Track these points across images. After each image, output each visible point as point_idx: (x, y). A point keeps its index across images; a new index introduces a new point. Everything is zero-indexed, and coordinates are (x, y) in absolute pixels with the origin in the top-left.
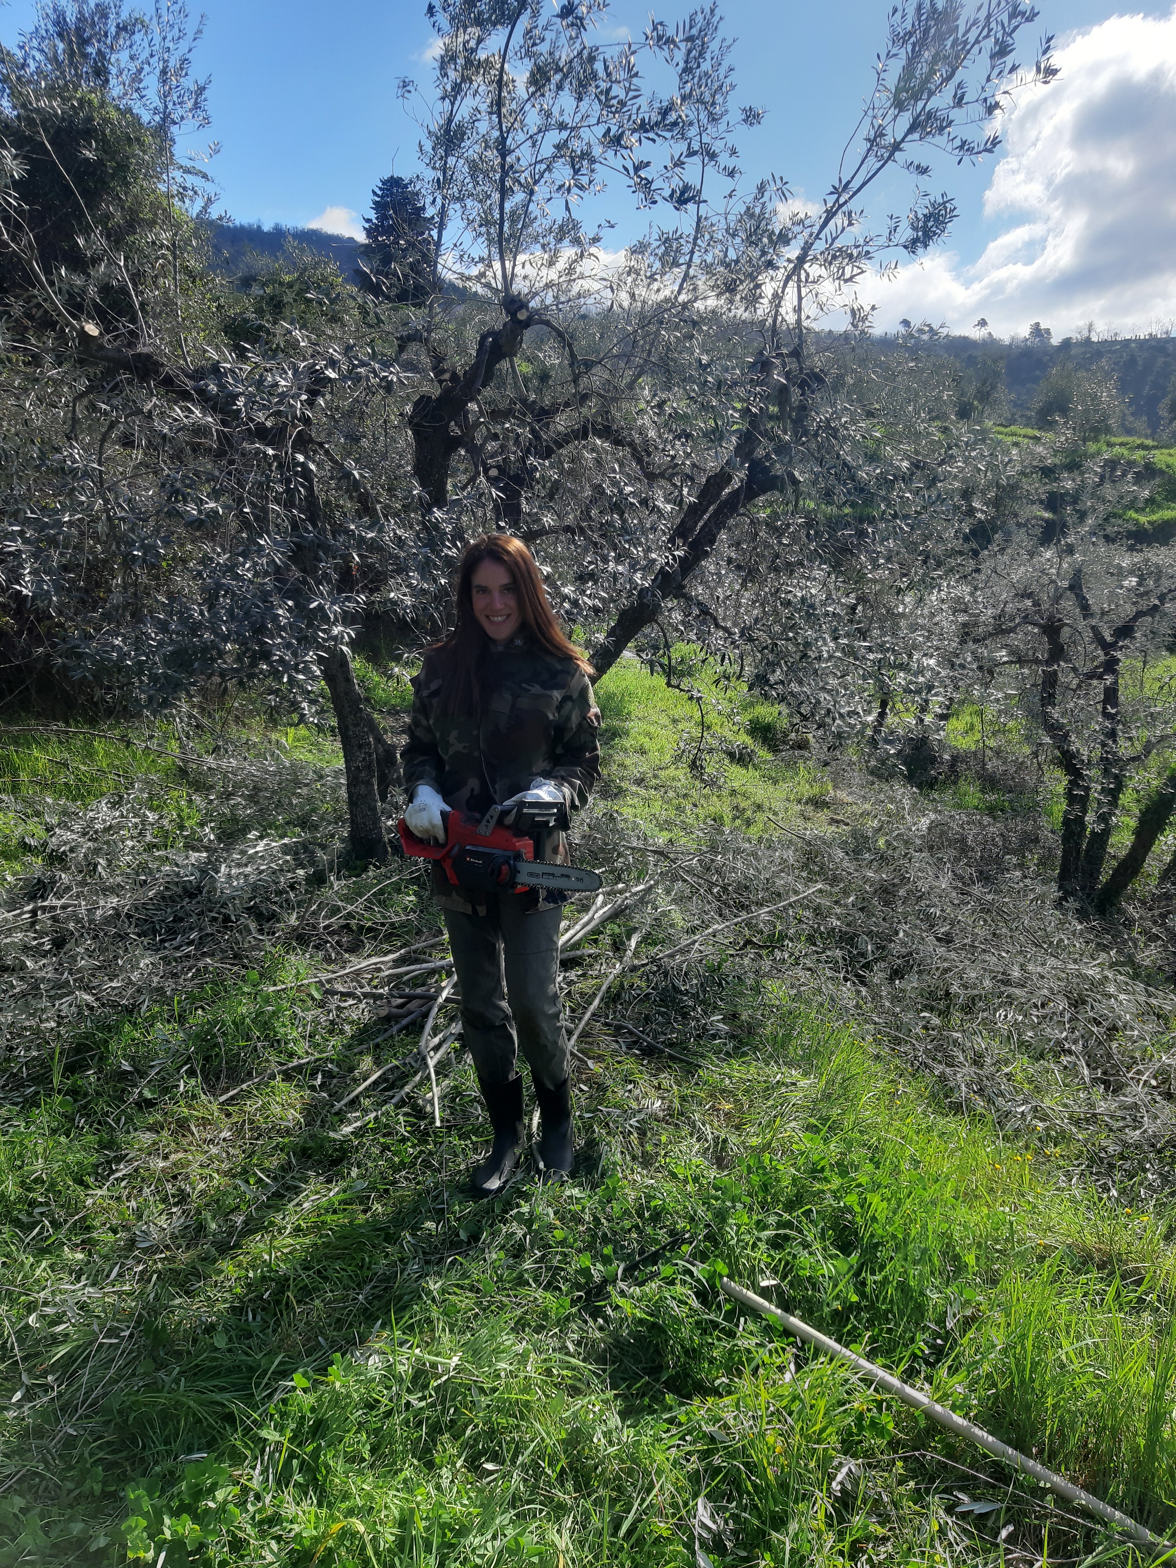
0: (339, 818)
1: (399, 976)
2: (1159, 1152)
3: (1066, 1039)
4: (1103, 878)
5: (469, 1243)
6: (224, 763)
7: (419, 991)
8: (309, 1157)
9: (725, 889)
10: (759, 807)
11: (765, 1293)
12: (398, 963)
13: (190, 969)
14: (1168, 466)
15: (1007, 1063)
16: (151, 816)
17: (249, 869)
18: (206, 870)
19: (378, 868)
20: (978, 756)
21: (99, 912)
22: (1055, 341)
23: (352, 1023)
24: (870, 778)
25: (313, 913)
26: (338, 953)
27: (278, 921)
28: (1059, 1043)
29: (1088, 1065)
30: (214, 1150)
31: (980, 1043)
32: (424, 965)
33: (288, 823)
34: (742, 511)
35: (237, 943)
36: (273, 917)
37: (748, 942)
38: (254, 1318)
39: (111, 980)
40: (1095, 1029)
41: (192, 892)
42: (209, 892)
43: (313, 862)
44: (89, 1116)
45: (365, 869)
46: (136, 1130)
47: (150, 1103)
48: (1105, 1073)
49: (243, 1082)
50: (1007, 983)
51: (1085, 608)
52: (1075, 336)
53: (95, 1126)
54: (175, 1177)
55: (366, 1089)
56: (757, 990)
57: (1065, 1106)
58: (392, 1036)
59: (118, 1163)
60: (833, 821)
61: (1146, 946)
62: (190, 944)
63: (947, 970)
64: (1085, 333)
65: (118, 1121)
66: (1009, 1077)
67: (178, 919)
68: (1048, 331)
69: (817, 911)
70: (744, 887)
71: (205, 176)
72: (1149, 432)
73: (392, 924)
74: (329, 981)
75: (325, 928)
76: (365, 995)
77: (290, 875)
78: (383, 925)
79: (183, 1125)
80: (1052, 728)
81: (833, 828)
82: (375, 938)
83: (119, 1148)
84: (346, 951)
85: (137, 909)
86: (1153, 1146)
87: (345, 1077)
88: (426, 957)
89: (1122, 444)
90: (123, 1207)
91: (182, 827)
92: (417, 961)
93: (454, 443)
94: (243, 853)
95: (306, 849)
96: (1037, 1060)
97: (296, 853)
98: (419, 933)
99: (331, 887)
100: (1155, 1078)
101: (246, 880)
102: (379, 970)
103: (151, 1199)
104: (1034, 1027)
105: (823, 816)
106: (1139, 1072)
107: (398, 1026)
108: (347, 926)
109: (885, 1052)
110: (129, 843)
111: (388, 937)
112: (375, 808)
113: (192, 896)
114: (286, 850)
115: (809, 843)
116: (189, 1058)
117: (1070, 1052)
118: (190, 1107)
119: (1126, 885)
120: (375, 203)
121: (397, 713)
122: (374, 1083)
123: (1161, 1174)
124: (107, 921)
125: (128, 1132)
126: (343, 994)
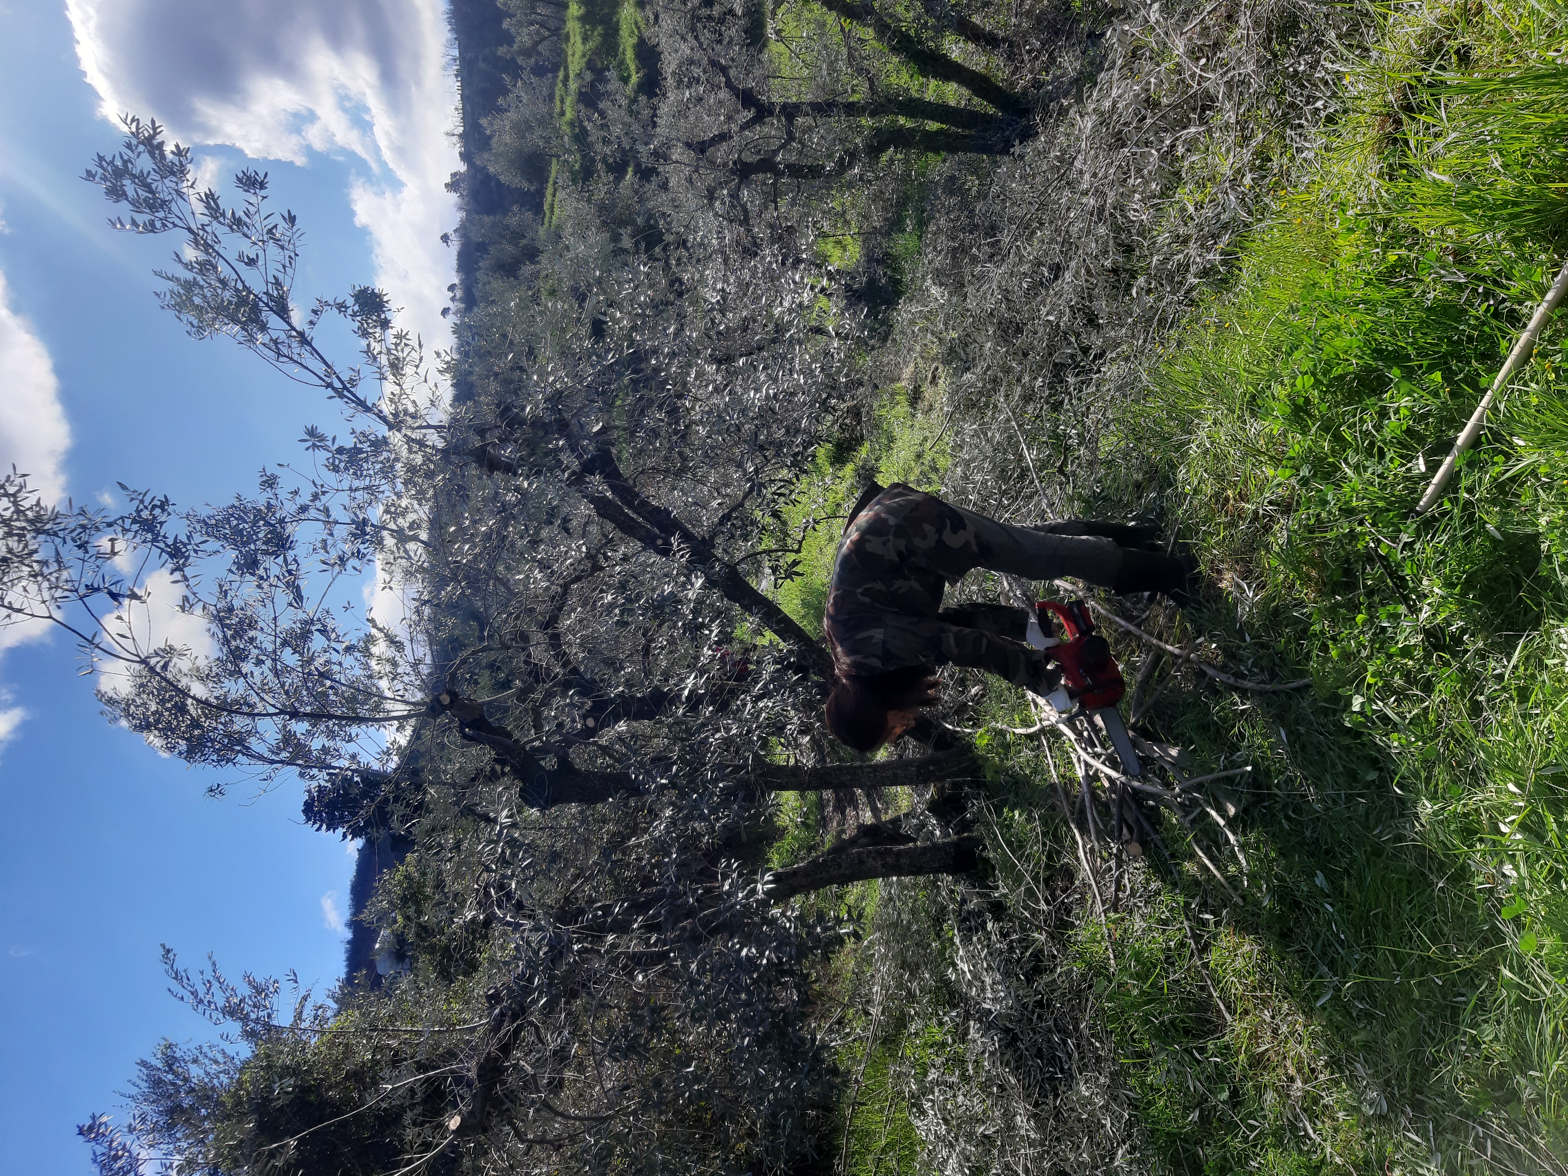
0: (934, 883)
1: (1098, 832)
2: (1275, 56)
3: (1158, 151)
4: (991, 110)
5: (1381, 770)
6: (878, 999)
7: (1114, 810)
8: (1291, 930)
9: (1005, 493)
10: (919, 456)
11: (1433, 468)
12: (1084, 831)
13: (1092, 1044)
14: (584, 56)
15: (1183, 210)
16: (933, 1075)
17: (988, 980)
18: (988, 1023)
19: (985, 847)
20: (867, 236)
21: (1032, 1135)
22: (462, 167)
23: (1148, 881)
24: (888, 344)
25: (1032, 915)
26: (1075, 891)
27: (1041, 951)
28: (1163, 158)
29: (1185, 128)
30: (1284, 1029)
31: (1163, 238)
32: (1087, 804)
33: (939, 936)
34: (631, 482)
35: (1064, 995)
36: (1038, 956)
37: (1061, 471)
38: (1463, 995)
39: (1104, 1126)
40: (1149, 121)
41: (1010, 1039)
42: (1011, 1021)
43: (980, 914)
44: (1247, 1156)
45: (987, 861)
46: (1262, 1109)
47: (1234, 1093)
48: (1194, 110)
49: (1210, 996)
50: (1101, 209)
51: (723, 137)
52: (457, 149)
53: (1258, 1150)
54: (1313, 1071)
55: (1218, 868)
56: (1109, 463)
57: (1228, 151)
58: (1163, 840)
59: (1297, 1129)
60: (934, 380)
61: (1060, 67)
62: (1065, 1043)
63: (1088, 271)
64: (455, 139)
65: (1252, 1128)
66: (1199, 206)
67: (1039, 1054)
68: (454, 175)
69: (1028, 398)
70: (1003, 475)
71: (305, 998)
72: (550, 75)
73: (1044, 834)
74: (1104, 903)
75: (1048, 903)
76: (1119, 867)
77: (993, 938)
78: (1044, 844)
79: (1257, 1062)
80: (842, 167)
81: (941, 381)
82: (1059, 853)
83: (1282, 1127)
84: (1073, 883)
85: (1029, 1096)
86: (1269, 62)
87: (1205, 891)
88: (1078, 801)
89: (562, 102)
90: (1345, 1126)
91: (944, 1045)
92: (1082, 811)
93: (564, 763)
94: (970, 984)
95: (964, 920)
96: (1180, 178)
97: (970, 929)
98: (1053, 808)
99: (1005, 896)
100: (1198, 59)
101: (999, 983)
102: (1092, 850)
103: (1335, 1096)
104: (1146, 183)
105: (928, 392)
106: (1192, 76)
107: (1151, 833)
108: (1046, 881)
109: (1174, 334)
110: (960, 1099)
111: (1057, 839)
112: (924, 850)
113: (1015, 1039)
114: (966, 940)
115: (957, 408)
116: (1186, 1050)
117: (1173, 146)
118: (1238, 1052)
119: (999, 88)
120: (328, 829)
121: (824, 818)
122: (1211, 859)
123: (1299, 55)
124: (1041, 1126)
125: (1265, 1117)
126: (1118, 889)
